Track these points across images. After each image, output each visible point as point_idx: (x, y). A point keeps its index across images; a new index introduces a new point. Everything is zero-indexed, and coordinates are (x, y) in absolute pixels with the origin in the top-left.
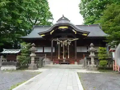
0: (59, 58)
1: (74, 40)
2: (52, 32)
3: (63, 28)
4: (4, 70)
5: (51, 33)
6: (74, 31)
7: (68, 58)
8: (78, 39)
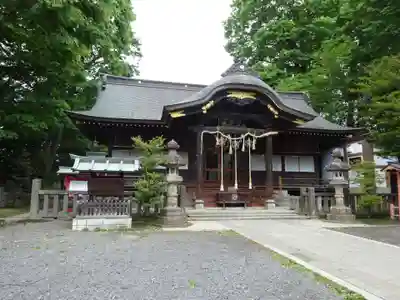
0: (222, 189)
1: (266, 134)
2: (208, 105)
3: (241, 96)
4: (86, 230)
5: (204, 108)
6: (272, 109)
7: (250, 188)
8: (276, 133)
